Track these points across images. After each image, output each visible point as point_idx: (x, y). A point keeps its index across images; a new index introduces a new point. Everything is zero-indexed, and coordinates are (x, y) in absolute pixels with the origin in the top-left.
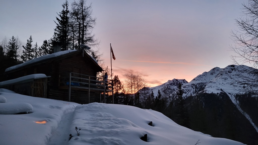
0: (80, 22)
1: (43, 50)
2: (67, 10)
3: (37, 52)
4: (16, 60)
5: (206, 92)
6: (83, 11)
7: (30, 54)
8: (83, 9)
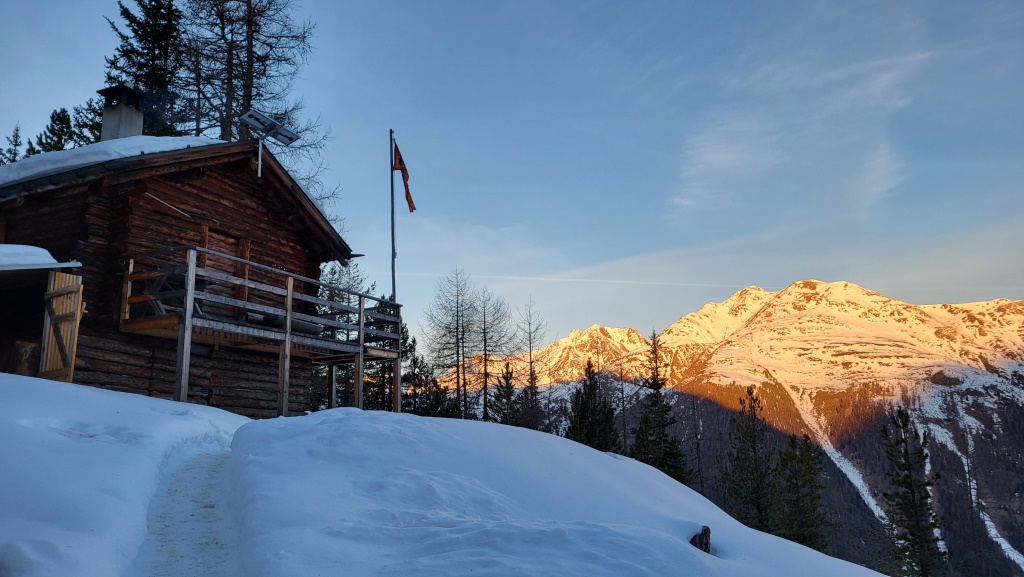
5: (711, 380)
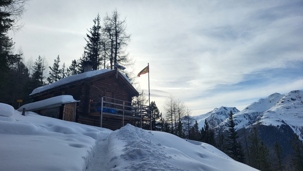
0: (113, 39)
1: (71, 71)
2: (99, 26)
3: (64, 73)
4: (42, 82)
5: (263, 124)
6: (116, 26)
7: (57, 76)
8: (117, 25)
